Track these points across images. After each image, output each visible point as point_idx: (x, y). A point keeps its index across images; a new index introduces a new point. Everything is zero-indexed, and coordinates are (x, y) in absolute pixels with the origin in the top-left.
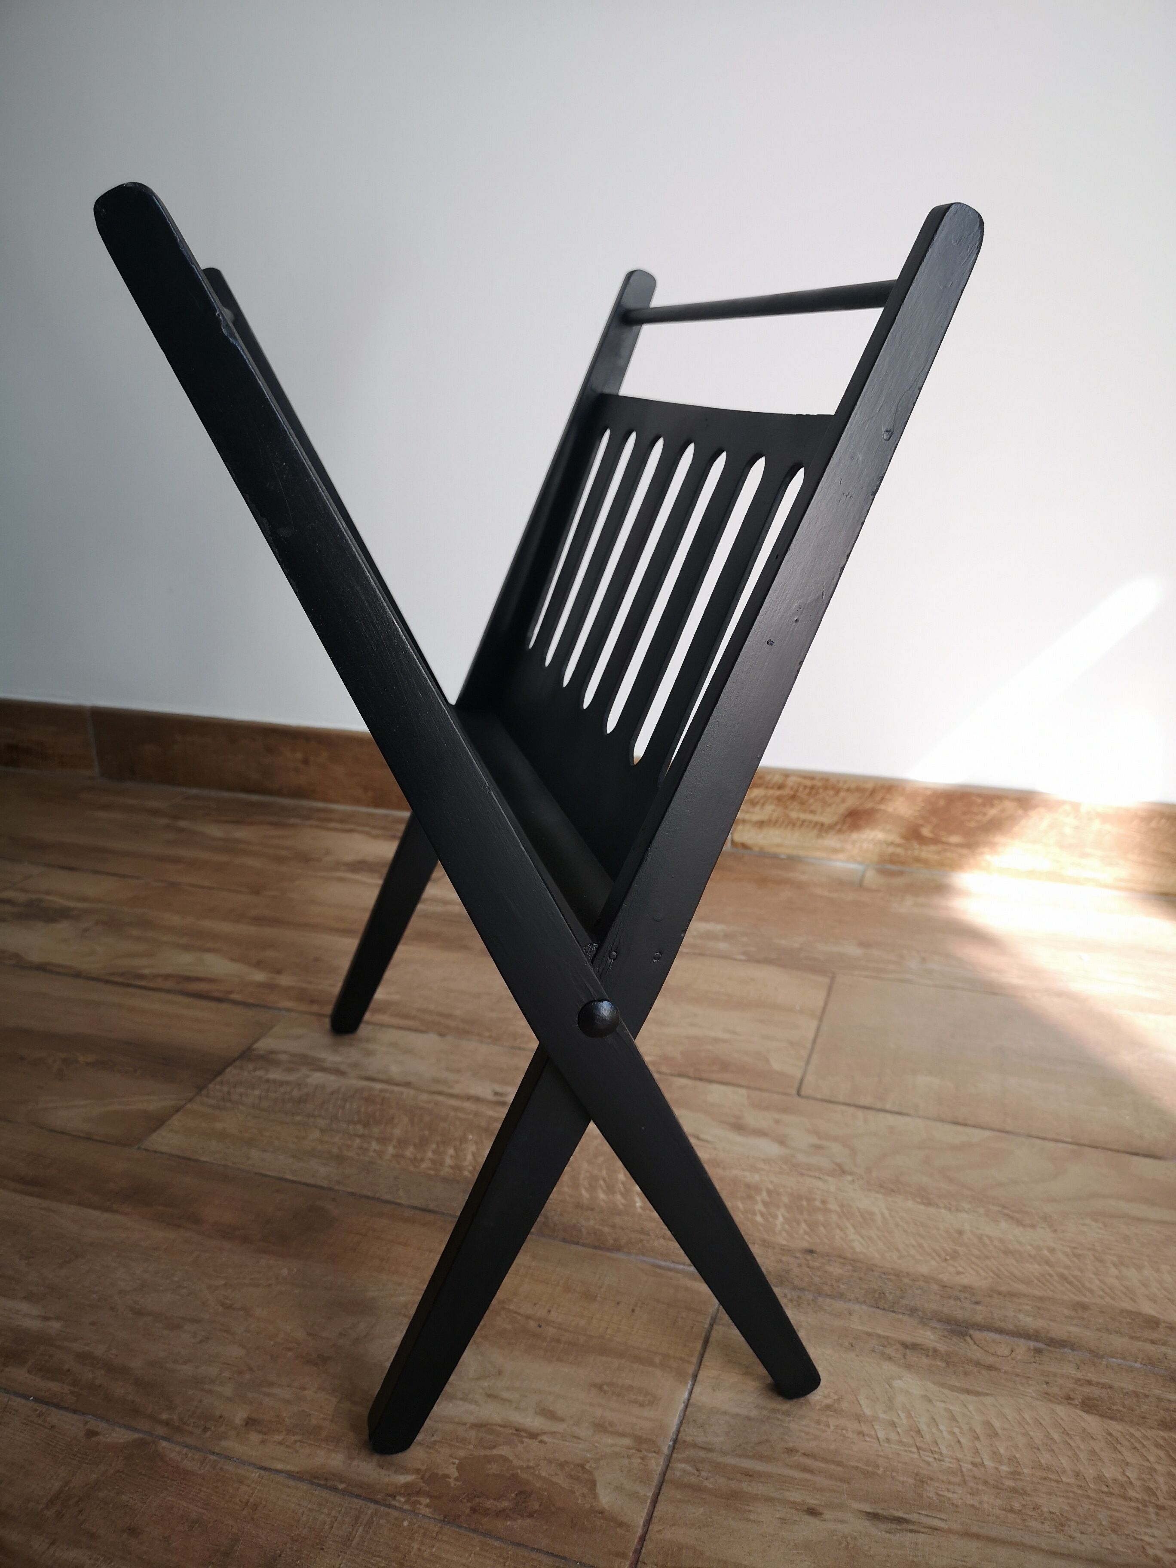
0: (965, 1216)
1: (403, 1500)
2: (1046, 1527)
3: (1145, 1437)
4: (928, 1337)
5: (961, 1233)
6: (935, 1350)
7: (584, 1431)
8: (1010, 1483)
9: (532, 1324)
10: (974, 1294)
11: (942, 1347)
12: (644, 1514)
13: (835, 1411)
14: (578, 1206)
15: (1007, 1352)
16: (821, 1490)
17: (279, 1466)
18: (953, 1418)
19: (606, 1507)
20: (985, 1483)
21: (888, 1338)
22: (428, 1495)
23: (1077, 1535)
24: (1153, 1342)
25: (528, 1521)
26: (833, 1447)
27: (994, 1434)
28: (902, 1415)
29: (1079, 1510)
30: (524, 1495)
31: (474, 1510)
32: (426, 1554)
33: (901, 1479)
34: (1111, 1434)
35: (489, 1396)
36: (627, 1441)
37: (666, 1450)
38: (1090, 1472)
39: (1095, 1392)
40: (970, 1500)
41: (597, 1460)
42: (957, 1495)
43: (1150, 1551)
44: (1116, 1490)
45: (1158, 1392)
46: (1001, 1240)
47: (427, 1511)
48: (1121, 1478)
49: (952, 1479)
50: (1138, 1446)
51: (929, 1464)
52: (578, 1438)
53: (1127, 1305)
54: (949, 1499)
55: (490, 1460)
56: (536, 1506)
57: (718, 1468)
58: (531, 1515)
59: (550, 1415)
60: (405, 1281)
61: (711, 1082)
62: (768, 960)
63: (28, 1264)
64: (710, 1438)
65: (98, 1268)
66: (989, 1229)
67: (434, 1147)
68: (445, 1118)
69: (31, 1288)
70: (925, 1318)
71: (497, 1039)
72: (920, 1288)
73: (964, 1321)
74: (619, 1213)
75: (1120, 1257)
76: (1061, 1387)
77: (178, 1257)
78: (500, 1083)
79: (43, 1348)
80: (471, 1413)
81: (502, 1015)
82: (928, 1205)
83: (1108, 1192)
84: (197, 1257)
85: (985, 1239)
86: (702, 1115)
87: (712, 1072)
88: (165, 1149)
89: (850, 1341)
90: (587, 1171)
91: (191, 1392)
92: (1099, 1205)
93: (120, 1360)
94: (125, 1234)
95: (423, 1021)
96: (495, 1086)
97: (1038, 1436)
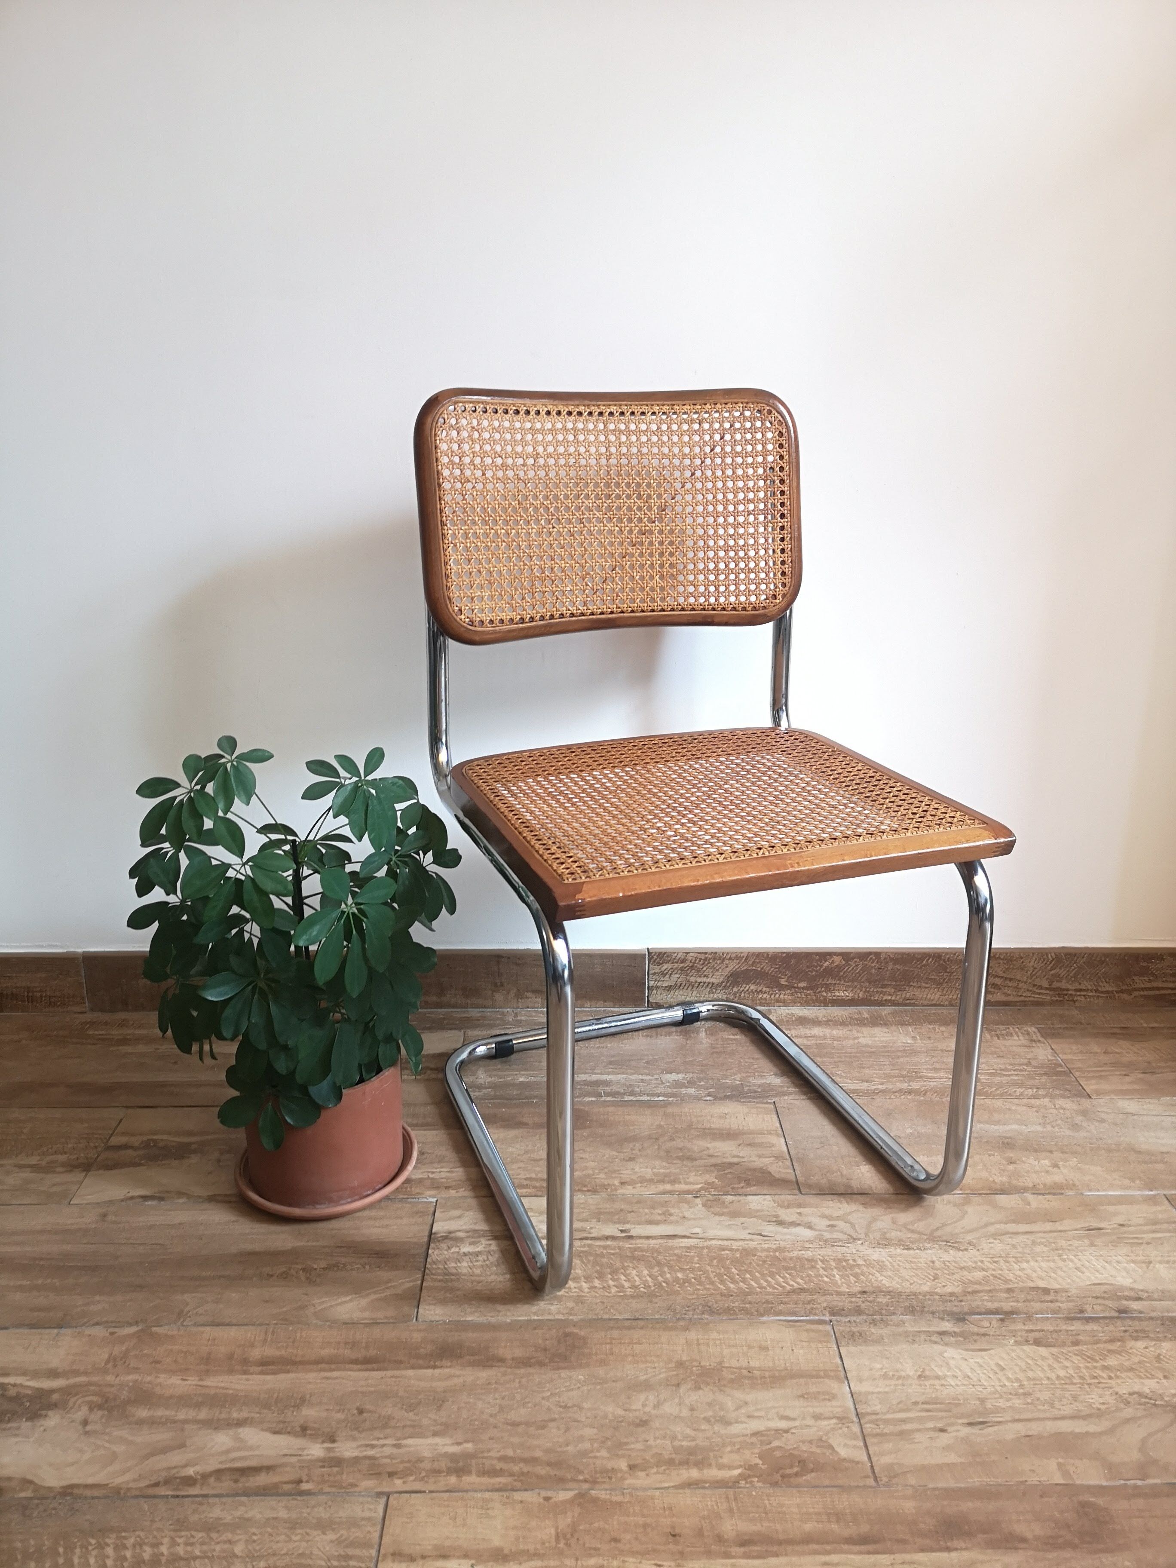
0: (930, 1251)
1: (743, 1482)
2: (1046, 1407)
3: (1069, 1352)
4: (947, 1326)
5: (933, 1262)
6: (955, 1332)
7: (810, 1421)
8: (1021, 1391)
9: (745, 1372)
10: (957, 1297)
11: (957, 1330)
12: (865, 1454)
13: (925, 1377)
14: (722, 1295)
15: (988, 1325)
16: (941, 1418)
17: (666, 1485)
18: (981, 1366)
19: (846, 1456)
20: (1010, 1394)
21: (929, 1331)
22: (755, 1476)
23: (1061, 1407)
24: (1051, 1302)
25: (813, 1474)
26: (933, 1396)
27: (1003, 1369)
28: (957, 1371)
29: (1056, 1395)
30: (802, 1462)
31: (783, 1476)
32: (774, 1504)
33: (973, 1402)
34: (1053, 1354)
35: (749, 1417)
36: (834, 1421)
37: (855, 1419)
38: (1053, 1376)
39: (1037, 1335)
40: (1008, 1404)
41: (826, 1434)
42: (1001, 1403)
43: (1094, 1406)
44: (1068, 1381)
45: (1064, 1327)
46: (955, 1262)
47: (760, 1484)
48: (1067, 1375)
49: (995, 1396)
50: (1067, 1357)
51: (981, 1392)
52: (809, 1426)
53: (1031, 1284)
54: (999, 1406)
55: (773, 1450)
56: (812, 1466)
57: (886, 1422)
58: (812, 1471)
59: (787, 1418)
60: (656, 1365)
61: (746, 1195)
62: (726, 1097)
63: (417, 1414)
64: (874, 1408)
65: (463, 1405)
66: (946, 1257)
67: (610, 1276)
68: (602, 1255)
69: (432, 1428)
70: (941, 1316)
71: (594, 1191)
72: (929, 1300)
73: (960, 1313)
74: (749, 1294)
75: (1015, 1257)
76: (1021, 1336)
77: (507, 1386)
78: (619, 1223)
79: (474, 1462)
80: (746, 1428)
81: (584, 1173)
82: (908, 1249)
83: (993, 1220)
84: (520, 1382)
85: (948, 1264)
86: (755, 1219)
87: (742, 1188)
88: (437, 1318)
89: (913, 1338)
90: (713, 1272)
91: (584, 1461)
92: (991, 1229)
93: (527, 1454)
94: (461, 1380)
95: (534, 1187)
96: (617, 1226)
97: (1023, 1365)
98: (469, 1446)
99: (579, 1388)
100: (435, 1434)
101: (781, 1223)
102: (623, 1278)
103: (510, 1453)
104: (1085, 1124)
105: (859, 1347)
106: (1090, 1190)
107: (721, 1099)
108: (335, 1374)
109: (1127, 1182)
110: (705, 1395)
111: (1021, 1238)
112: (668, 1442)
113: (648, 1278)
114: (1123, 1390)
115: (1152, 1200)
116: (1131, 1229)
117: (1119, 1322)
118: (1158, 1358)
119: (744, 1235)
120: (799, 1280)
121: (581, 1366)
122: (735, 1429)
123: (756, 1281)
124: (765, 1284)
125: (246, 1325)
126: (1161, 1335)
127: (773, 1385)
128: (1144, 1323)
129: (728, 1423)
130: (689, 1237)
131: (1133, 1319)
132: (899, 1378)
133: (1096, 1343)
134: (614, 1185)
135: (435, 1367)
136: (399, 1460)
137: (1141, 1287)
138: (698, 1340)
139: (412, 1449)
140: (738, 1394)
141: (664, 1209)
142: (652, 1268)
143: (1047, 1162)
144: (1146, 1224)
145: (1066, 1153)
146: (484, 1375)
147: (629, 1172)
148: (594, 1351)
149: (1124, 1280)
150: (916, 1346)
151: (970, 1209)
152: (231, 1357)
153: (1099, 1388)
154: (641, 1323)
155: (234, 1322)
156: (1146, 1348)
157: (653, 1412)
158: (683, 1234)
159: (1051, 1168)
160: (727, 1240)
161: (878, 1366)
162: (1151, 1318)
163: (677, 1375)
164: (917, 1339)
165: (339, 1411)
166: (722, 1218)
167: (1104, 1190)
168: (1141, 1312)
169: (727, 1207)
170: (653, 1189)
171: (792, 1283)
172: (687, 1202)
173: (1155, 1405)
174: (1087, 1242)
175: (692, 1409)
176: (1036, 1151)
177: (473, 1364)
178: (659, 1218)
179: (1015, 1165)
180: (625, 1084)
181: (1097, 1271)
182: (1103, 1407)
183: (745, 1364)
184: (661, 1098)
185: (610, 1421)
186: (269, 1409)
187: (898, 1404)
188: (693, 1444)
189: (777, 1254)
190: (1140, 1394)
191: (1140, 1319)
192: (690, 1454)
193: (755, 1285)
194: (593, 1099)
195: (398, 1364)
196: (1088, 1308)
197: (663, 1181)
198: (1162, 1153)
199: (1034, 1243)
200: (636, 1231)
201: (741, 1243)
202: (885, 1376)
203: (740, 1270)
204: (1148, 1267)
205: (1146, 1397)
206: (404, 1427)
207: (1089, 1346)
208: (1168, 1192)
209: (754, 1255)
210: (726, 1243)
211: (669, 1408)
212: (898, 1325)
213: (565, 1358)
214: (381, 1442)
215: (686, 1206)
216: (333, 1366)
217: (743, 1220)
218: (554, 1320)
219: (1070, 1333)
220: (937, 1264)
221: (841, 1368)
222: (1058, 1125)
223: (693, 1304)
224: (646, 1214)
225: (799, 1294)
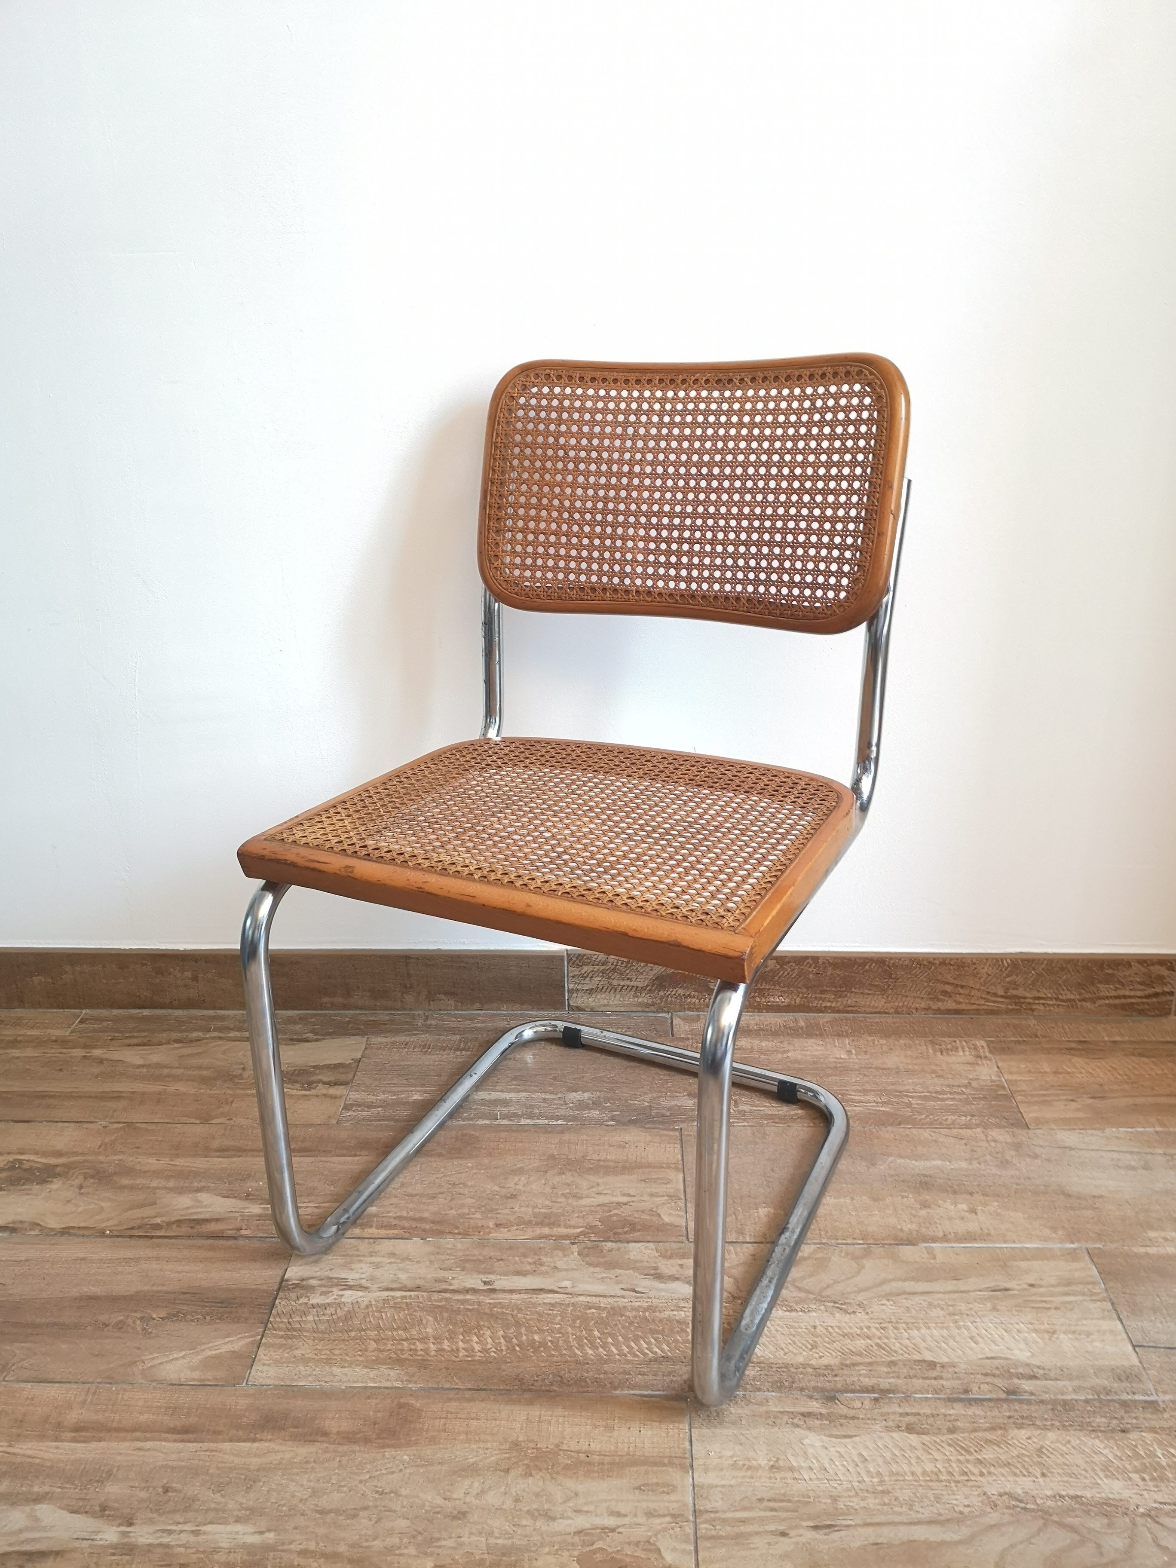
0: (814, 1314)
2: (904, 1509)
3: (942, 1441)
4: (815, 1406)
5: (815, 1327)
6: (821, 1414)
7: (642, 1519)
8: (880, 1488)
9: (582, 1456)
10: (832, 1370)
11: (824, 1411)
13: (777, 1468)
14: (577, 1362)
15: (860, 1405)
16: (784, 1519)
18: (842, 1456)
20: (867, 1491)
21: (792, 1413)
23: (920, 1509)
24: (935, 1379)
26: (782, 1492)
27: (865, 1460)
28: (814, 1461)
29: (918, 1495)
33: (823, 1501)
34: (924, 1444)
35: (575, 1511)
36: (668, 1519)
37: (691, 1518)
38: (919, 1471)
39: (911, 1419)
40: (863, 1504)
41: (656, 1536)
42: (856, 1503)
43: (957, 1509)
44: (934, 1477)
45: (943, 1411)
46: (839, 1327)
48: (935, 1470)
49: (850, 1494)
50: (939, 1448)
51: (836, 1488)
52: (639, 1524)
53: (917, 1357)
54: (852, 1507)
55: (594, 1552)
57: (724, 1521)
59: (618, 1514)
60: (489, 1445)
61: (628, 1242)
62: (631, 1122)
63: (222, 1496)
64: (714, 1504)
65: (274, 1487)
66: (830, 1321)
67: (461, 1337)
68: (458, 1312)
69: (236, 1513)
70: (810, 1393)
71: (465, 1234)
72: (802, 1373)
73: (832, 1390)
74: (606, 1362)
75: (906, 1323)
76: (893, 1421)
77: (326, 1465)
78: (484, 1273)
79: (271, 1554)
80: (570, 1525)
81: (460, 1211)
82: (792, 1310)
83: (891, 1277)
84: (340, 1461)
85: (830, 1329)
86: (631, 1271)
87: (626, 1233)
88: (268, 1382)
89: (772, 1420)
90: (573, 1334)
91: (389, 1558)
92: (887, 1288)
93: (329, 1549)
94: (279, 1456)
95: (403, 1228)
96: (482, 1276)
97: (888, 1455)
98: (270, 1536)
99: (401, 1470)
100: (238, 1520)
101: (659, 1277)
102: (475, 1339)
103: (312, 1546)
104: (1015, 1161)
105: (713, 1430)
106: (1005, 1242)
107: (624, 1124)
108: (149, 1444)
109: (1047, 1232)
110: (534, 1483)
111: (918, 1299)
112: (483, 1539)
113: (502, 1340)
114: (993, 1490)
115: (1072, 1255)
116: (1042, 1290)
117: (1005, 1406)
118: (1040, 1451)
119: (616, 1290)
120: (665, 1347)
121: (409, 1444)
122: (560, 1526)
123: (617, 1345)
124: (626, 1350)
125: (70, 1382)
126: (1048, 1423)
127: (611, 1474)
128: (1033, 1408)
129: (554, 1519)
130: (557, 1292)
131: (1021, 1401)
132: (749, 1468)
133: (975, 1430)
134: (488, 1227)
135: (254, 1440)
136: (194, 1550)
137: (1038, 1363)
138: (540, 1415)
139: (210, 1537)
140: (571, 1484)
141: (536, 1257)
142: (509, 1329)
143: (964, 1207)
144: (1059, 1285)
145: (987, 1195)
146: (304, 1451)
147: (507, 1211)
148: (426, 1427)
149: (1021, 1354)
150: (776, 1429)
151: (868, 1263)
152: (46, 1420)
153: (966, 1486)
154: (483, 1394)
155: (58, 1378)
156: (1029, 1438)
157: (476, 1502)
158: (550, 1288)
159: (967, 1214)
160: (595, 1296)
161: (730, 1453)
162: (1042, 1402)
163: (509, 1459)
164: (778, 1421)
165: (143, 1489)
166: (597, 1269)
167: (1021, 1242)
168: (1032, 1394)
169: (604, 1257)
170: (530, 1233)
171: (656, 1350)
172: (563, 1249)
173: (1025, 1509)
174: (989, 1305)
175: (517, 1500)
176: (955, 1192)
177: (294, 1438)
178: (528, 1268)
179: (928, 1210)
180: (525, 1105)
181: (994, 1342)
182: (966, 1511)
183: (585, 1447)
184: (559, 1122)
185: (427, 1511)
186: (73, 1484)
187: (742, 1500)
188: (510, 1542)
189: (647, 1314)
190: (1010, 1495)
191: (1029, 1402)
192: (504, 1554)
193: (615, 1351)
194: (488, 1122)
195: (216, 1435)
196: (975, 1388)
197: (541, 1224)
198: (1094, 1197)
199: (930, 1304)
200: (501, 1282)
201: (610, 1300)
202: (734, 1466)
203: (603, 1333)
204: (1050, 1339)
205: (1017, 1499)
206: (207, 1510)
207: (966, 1435)
208: (1091, 1245)
209: (622, 1315)
210: (594, 1300)
211: (492, 1498)
212: (760, 1404)
213: (393, 1434)
214: (180, 1527)
215: (560, 1253)
216: (148, 1435)
217: (618, 1271)
218: (391, 1388)
219: (948, 1418)
220: (821, 1329)
221: (688, 1455)
222: (985, 1161)
223: (544, 1373)
224: (516, 1262)
225: (660, 1363)
